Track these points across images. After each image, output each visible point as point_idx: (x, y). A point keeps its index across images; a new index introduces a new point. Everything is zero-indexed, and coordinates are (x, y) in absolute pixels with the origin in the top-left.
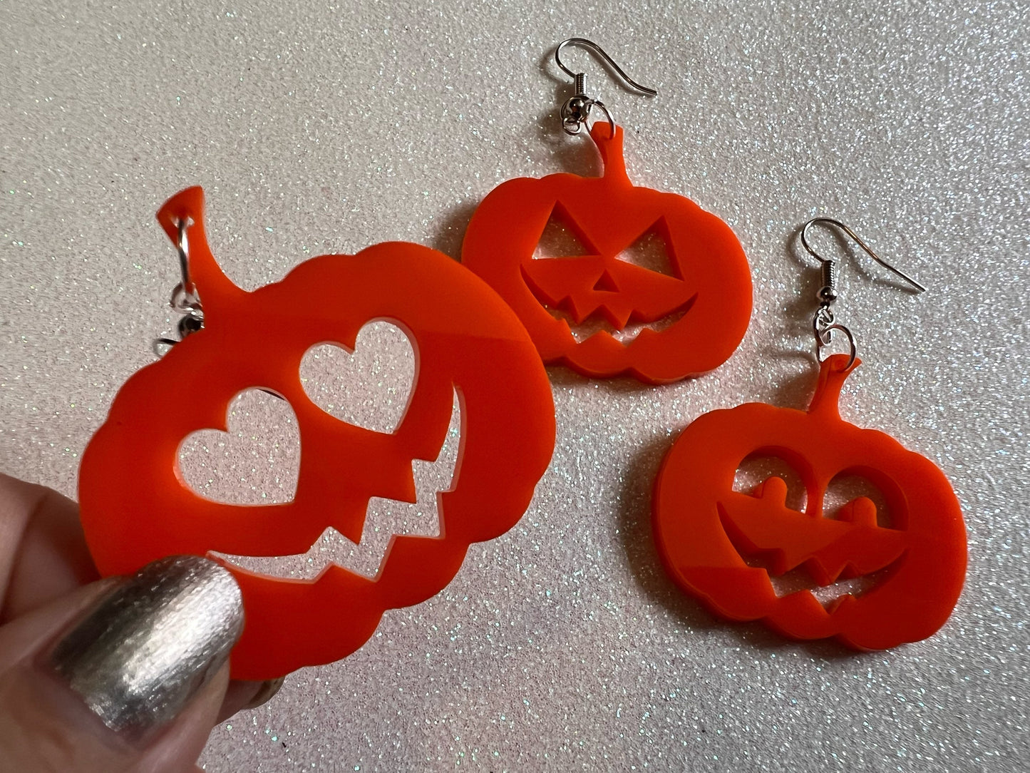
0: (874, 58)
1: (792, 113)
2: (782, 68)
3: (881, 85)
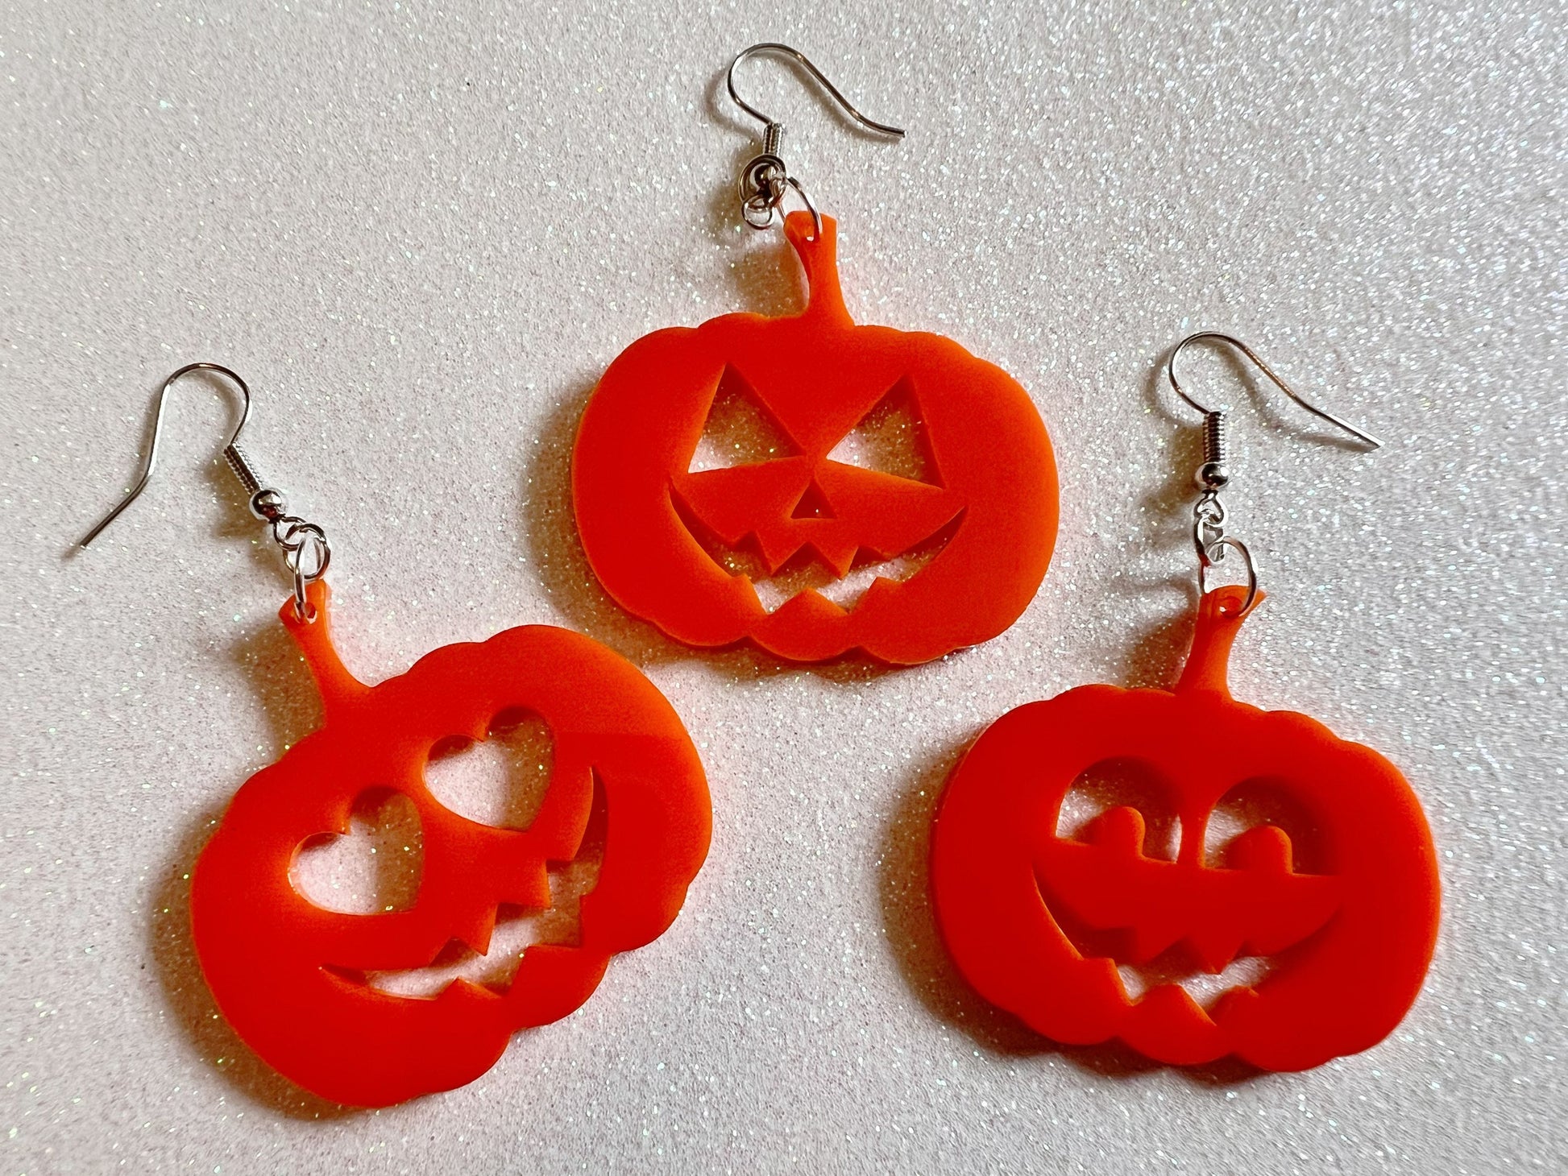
0: (1279, 22)
1: (1139, 147)
2: (1119, 64)
3: (1291, 73)
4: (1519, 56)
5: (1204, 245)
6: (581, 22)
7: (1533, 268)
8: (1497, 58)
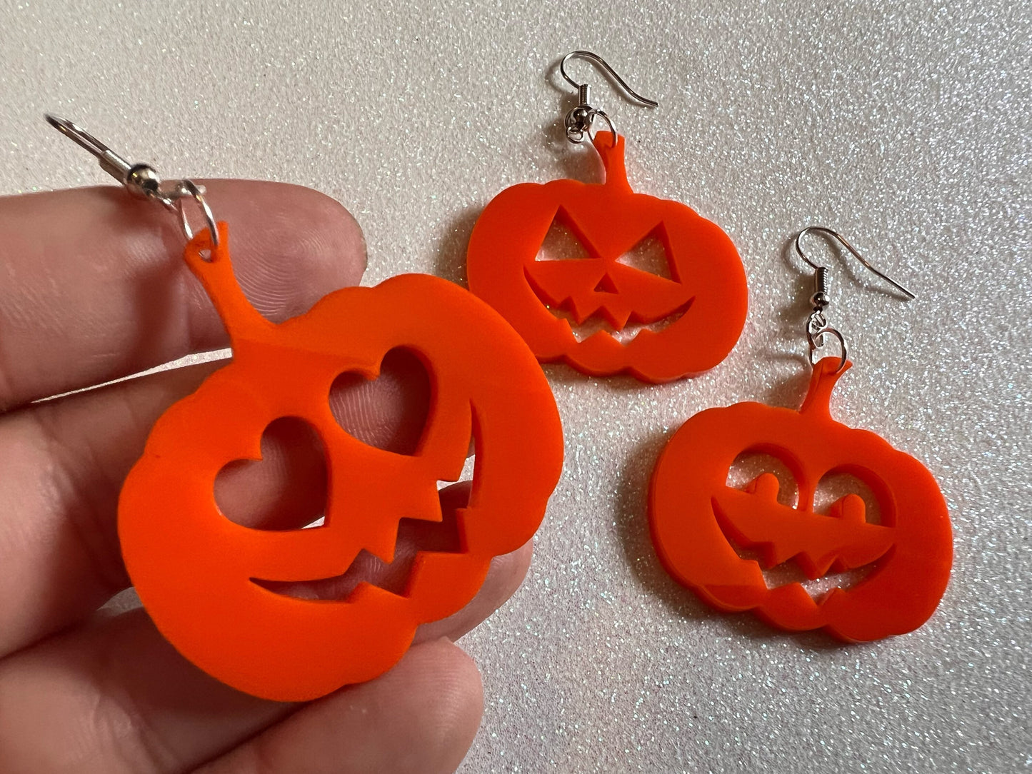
0: (869, 75)
1: (788, 126)
2: (779, 84)
3: (874, 101)
4: (999, 110)
5: (821, 180)
6: (483, 19)
7: (1005, 217)
8: (987, 109)
